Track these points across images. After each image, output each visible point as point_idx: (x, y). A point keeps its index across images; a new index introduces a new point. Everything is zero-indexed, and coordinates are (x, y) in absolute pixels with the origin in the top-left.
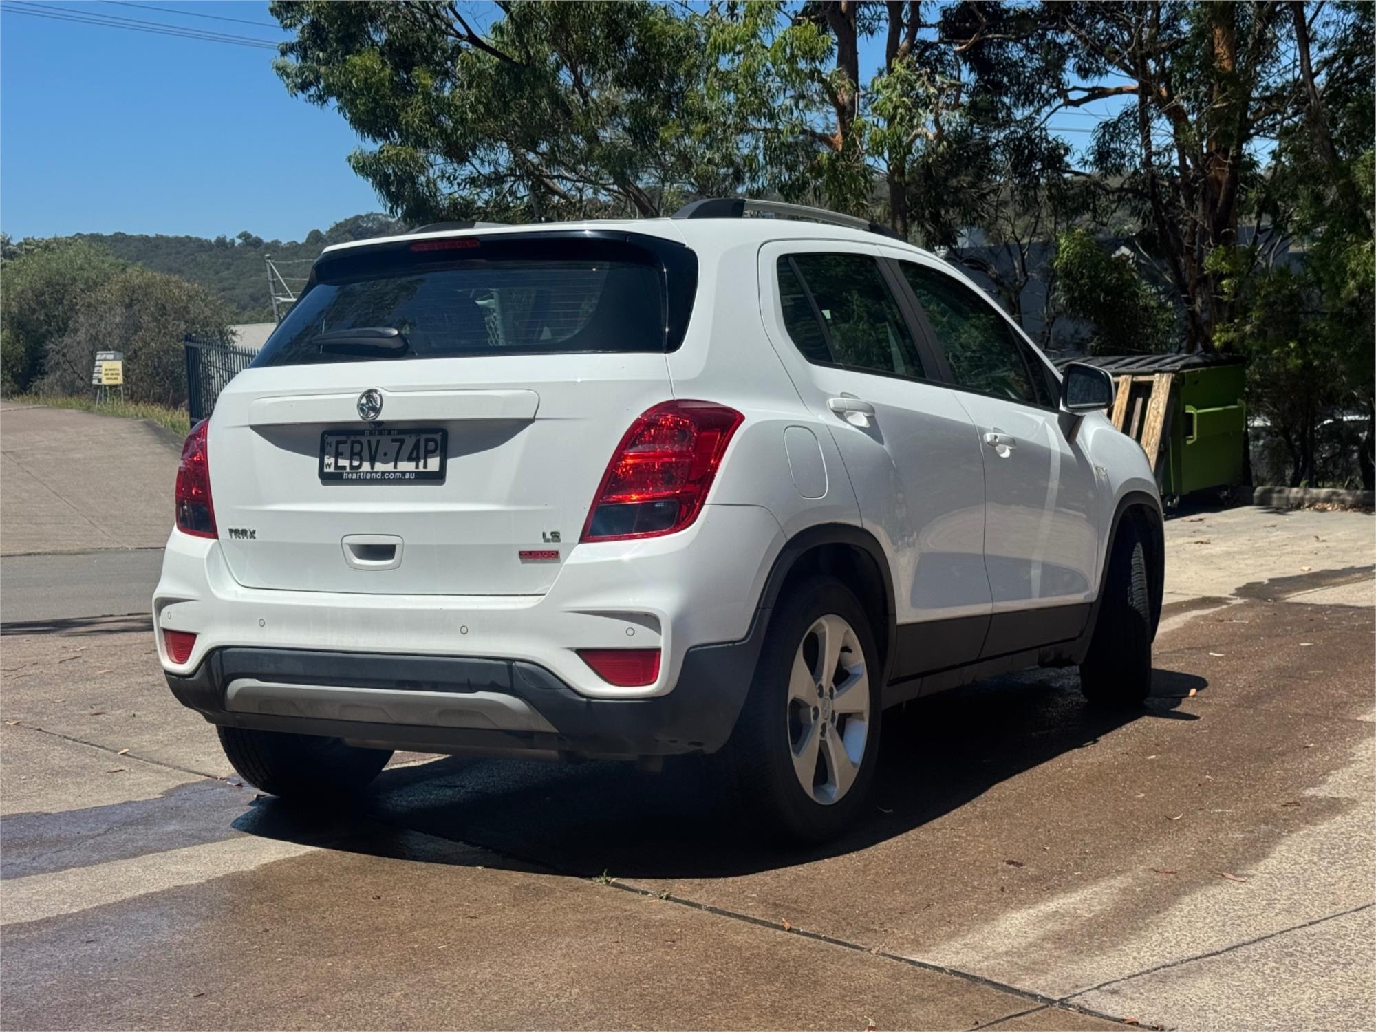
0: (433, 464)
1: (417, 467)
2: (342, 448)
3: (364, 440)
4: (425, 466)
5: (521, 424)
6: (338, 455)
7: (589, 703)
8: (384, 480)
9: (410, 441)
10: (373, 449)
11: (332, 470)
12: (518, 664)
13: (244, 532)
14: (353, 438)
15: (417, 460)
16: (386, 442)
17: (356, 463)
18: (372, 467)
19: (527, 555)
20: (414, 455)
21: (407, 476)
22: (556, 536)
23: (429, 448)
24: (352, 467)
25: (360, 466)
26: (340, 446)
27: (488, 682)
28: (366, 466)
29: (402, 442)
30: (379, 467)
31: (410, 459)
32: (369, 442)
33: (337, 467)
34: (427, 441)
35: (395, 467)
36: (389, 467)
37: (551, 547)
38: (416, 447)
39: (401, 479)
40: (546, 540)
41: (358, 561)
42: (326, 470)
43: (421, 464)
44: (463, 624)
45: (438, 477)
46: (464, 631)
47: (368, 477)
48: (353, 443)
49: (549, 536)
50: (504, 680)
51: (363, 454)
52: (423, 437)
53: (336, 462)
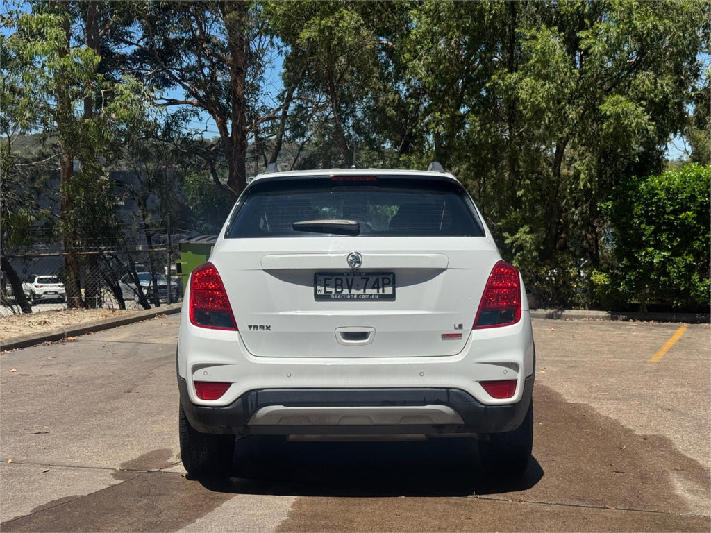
0: (389, 290)
1: (378, 292)
2: (328, 282)
3: (344, 278)
4: (383, 291)
5: (439, 271)
6: (326, 285)
7: (486, 408)
8: (359, 298)
9: (373, 279)
10: (350, 284)
11: (323, 293)
12: (452, 390)
13: (262, 327)
14: (335, 277)
15: (378, 288)
16: (357, 279)
17: (339, 290)
18: (350, 292)
19: (445, 336)
20: (376, 286)
21: (373, 297)
22: (461, 326)
23: (385, 282)
24: (336, 292)
25: (341, 292)
26: (327, 281)
27: (435, 400)
28: (346, 292)
29: (368, 279)
30: (354, 292)
31: (373, 288)
32: (347, 279)
33: (325, 291)
34: (383, 279)
35: (364, 292)
36: (361, 292)
37: (458, 331)
38: (377, 281)
39: (370, 298)
40: (456, 328)
41: (345, 341)
42: (318, 293)
43: (381, 290)
44: (421, 371)
45: (392, 297)
46: (422, 375)
47: (349, 297)
48: (336, 279)
49: (457, 326)
50: (445, 399)
51: (343, 285)
52: (380, 277)
53: (325, 289)
